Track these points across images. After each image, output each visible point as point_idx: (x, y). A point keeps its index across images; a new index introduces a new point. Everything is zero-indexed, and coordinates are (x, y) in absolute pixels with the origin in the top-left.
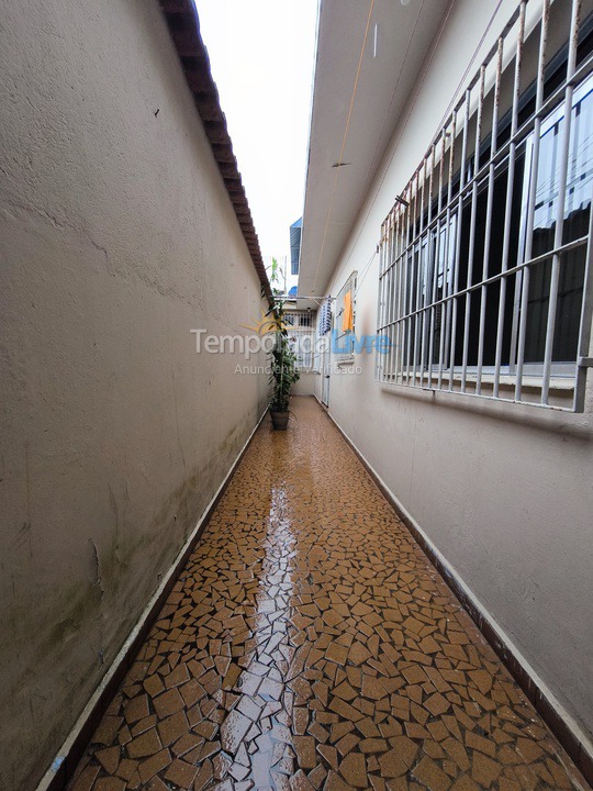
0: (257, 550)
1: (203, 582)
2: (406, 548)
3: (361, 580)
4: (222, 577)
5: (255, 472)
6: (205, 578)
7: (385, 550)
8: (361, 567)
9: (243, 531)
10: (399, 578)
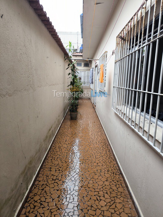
0: (58, 190)
1: (34, 208)
2: (121, 190)
3: (100, 207)
4: (42, 206)
5: (61, 145)
6: (35, 206)
7: (111, 190)
8: (101, 200)
9: (53, 180)
10: (116, 207)
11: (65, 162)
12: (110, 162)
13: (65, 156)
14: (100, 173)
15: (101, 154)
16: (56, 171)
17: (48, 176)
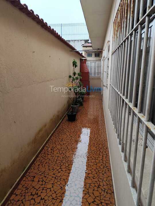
11: (53, 169)
12: (103, 172)
13: (55, 160)
14: (88, 189)
15: (96, 160)
16: (39, 181)
17: (28, 188)
